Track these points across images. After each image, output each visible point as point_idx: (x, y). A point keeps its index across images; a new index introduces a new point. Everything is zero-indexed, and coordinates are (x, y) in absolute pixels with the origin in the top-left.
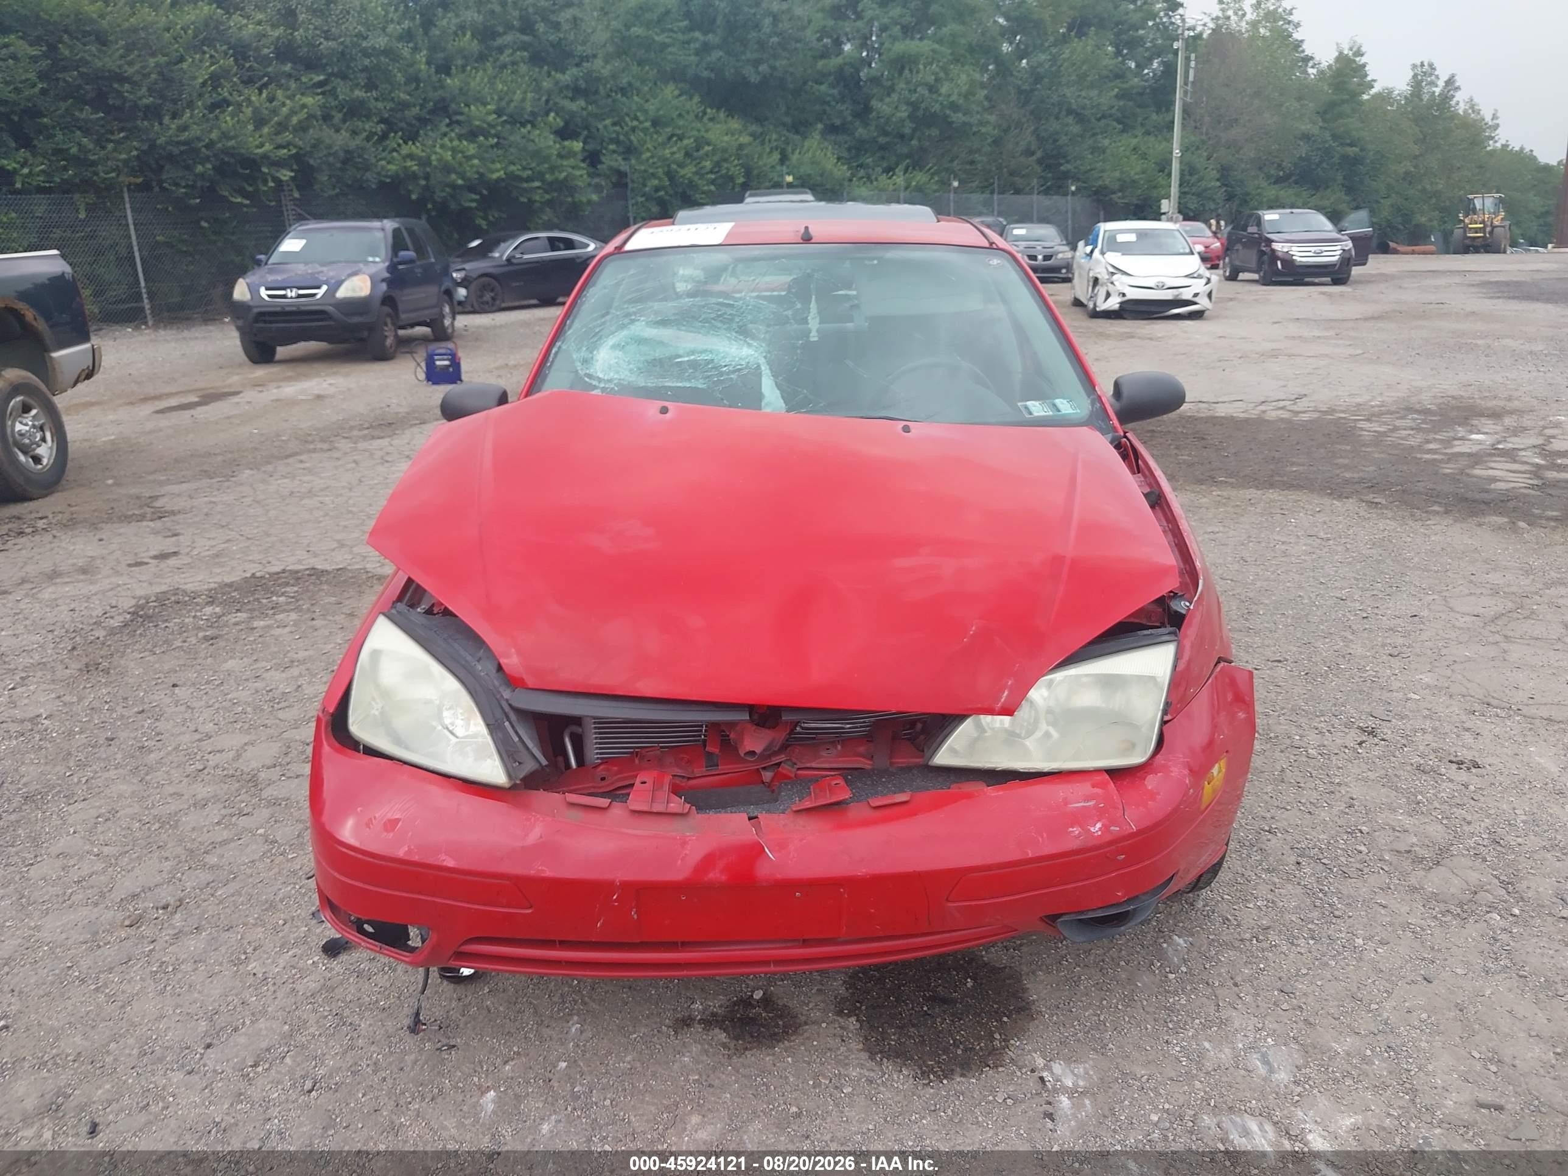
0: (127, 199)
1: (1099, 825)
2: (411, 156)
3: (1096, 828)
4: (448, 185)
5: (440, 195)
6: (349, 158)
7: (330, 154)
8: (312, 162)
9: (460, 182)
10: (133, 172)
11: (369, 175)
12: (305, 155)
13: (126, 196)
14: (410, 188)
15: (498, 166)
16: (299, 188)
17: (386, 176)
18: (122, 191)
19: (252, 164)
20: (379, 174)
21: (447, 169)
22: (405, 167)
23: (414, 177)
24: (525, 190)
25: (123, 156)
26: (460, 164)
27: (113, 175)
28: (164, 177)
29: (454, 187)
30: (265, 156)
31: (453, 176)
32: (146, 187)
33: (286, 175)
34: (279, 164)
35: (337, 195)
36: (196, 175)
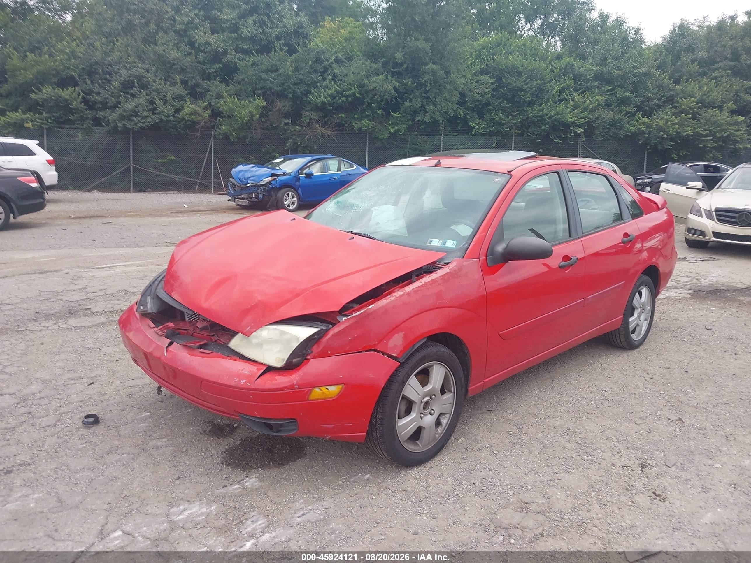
0: (513, 139)
1: (244, 381)
2: (644, 123)
4: (658, 138)
5: (653, 142)
6: (613, 124)
7: (603, 122)
8: (594, 125)
9: (665, 136)
10: (518, 128)
11: (621, 132)
12: (592, 122)
13: (513, 138)
14: (640, 138)
15: (689, 128)
16: (586, 136)
17: (630, 132)
18: (512, 136)
19: (567, 125)
20: (627, 131)
21: (660, 129)
22: (639, 128)
23: (643, 133)
24: (703, 140)
25: (514, 122)
26: (668, 127)
27: (508, 129)
28: (529, 130)
29: (663, 138)
30: (574, 122)
31: (662, 133)
32: (522, 134)
33: (580, 130)
34: (580, 126)
35: (604, 140)
36: (542, 130)
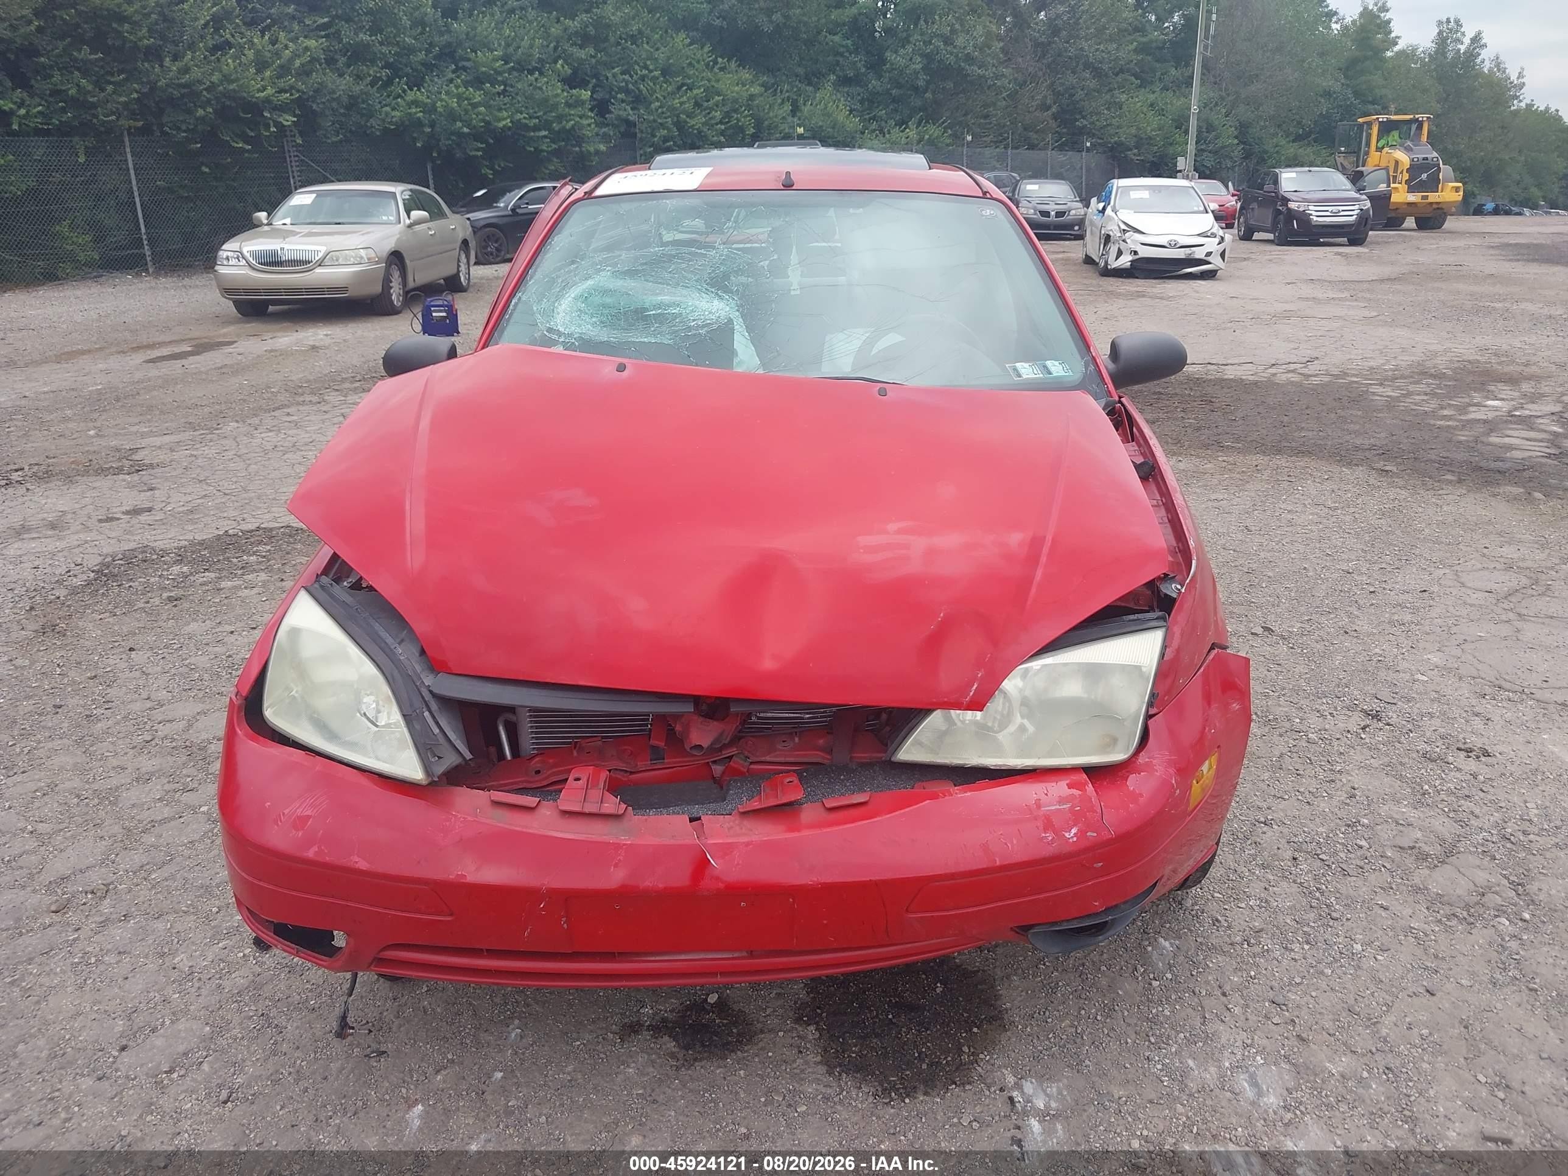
0: (127, 144)
1: (1074, 831)
2: (415, 103)
3: (1072, 834)
4: (452, 133)
5: (444, 143)
6: (353, 104)
7: (334, 99)
8: (315, 107)
9: (466, 130)
10: (133, 115)
11: (372, 122)
12: (308, 100)
13: (126, 139)
14: (415, 135)
15: (505, 114)
16: (301, 134)
17: (391, 123)
18: (122, 134)
19: (255, 108)
20: (383, 120)
21: (452, 116)
22: (410, 114)
23: (419, 123)
24: (531, 138)
25: (123, 99)
26: (466, 111)
27: (114, 117)
28: (165, 119)
29: (461, 135)
30: (267, 100)
31: (459, 124)
32: (146, 131)
33: (288, 120)
34: (282, 108)
35: (341, 141)
36: (197, 119)
